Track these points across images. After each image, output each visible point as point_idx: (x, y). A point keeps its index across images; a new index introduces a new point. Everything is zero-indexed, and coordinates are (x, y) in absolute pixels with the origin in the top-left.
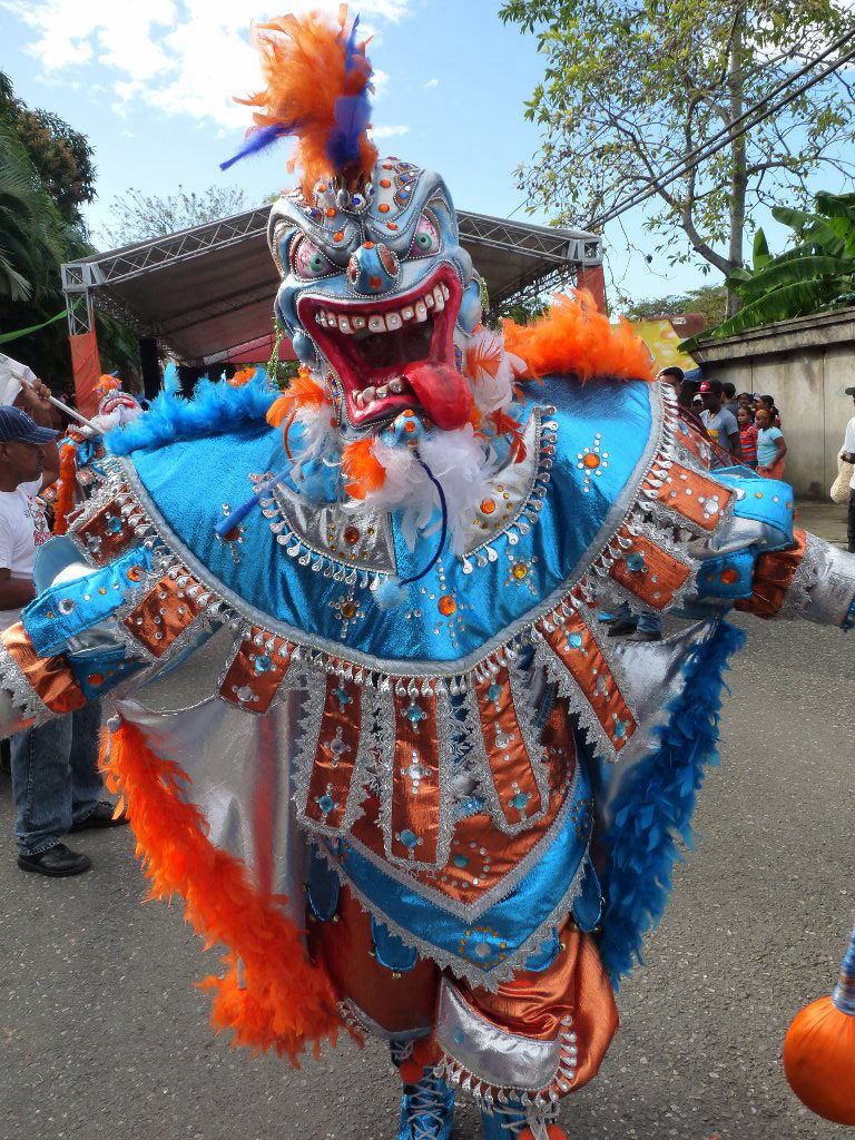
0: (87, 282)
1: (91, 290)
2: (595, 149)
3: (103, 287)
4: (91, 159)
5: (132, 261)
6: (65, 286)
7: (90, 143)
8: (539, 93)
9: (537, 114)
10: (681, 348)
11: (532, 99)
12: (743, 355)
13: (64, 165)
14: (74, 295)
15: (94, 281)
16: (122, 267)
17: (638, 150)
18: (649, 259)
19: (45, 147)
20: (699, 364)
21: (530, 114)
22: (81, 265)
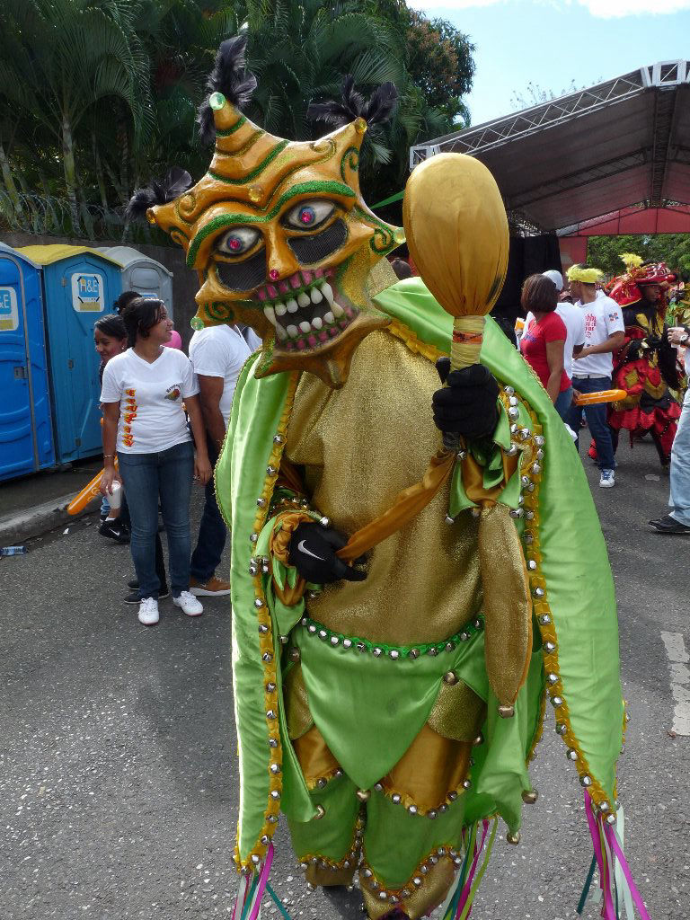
4: (473, 55)
5: (470, 142)
6: (411, 165)
7: (471, 41)
13: (445, 61)
16: (460, 147)
19: (430, 49)
22: (427, 148)
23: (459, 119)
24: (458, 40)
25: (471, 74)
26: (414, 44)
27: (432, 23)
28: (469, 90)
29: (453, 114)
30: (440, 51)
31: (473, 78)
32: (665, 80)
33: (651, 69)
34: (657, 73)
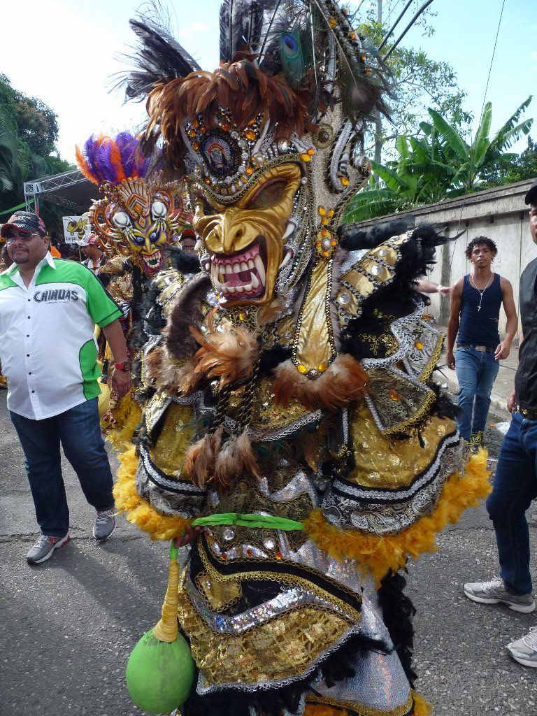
0: (35, 191)
1: (37, 195)
3: (43, 193)
4: (57, 119)
5: (56, 182)
6: (25, 193)
7: (55, 112)
13: (41, 124)
14: (30, 197)
15: (38, 191)
16: (51, 185)
19: (31, 118)
22: (33, 184)
23: (53, 154)
24: (47, 111)
25: (57, 131)
26: (20, 113)
27: (31, 99)
28: (57, 140)
29: (49, 152)
30: (37, 120)
31: (58, 134)
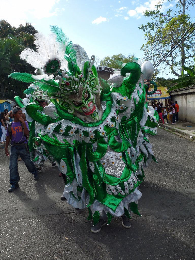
2: (153, 55)
8: (143, 45)
9: (142, 49)
10: (167, 92)
11: (142, 46)
12: (176, 94)
17: (162, 55)
18: (167, 74)
20: (171, 96)
21: (141, 49)
32: (100, 69)
33: (97, 68)
34: (98, 68)
